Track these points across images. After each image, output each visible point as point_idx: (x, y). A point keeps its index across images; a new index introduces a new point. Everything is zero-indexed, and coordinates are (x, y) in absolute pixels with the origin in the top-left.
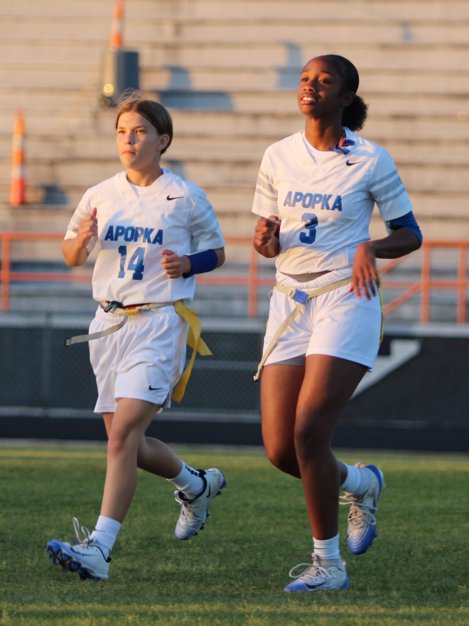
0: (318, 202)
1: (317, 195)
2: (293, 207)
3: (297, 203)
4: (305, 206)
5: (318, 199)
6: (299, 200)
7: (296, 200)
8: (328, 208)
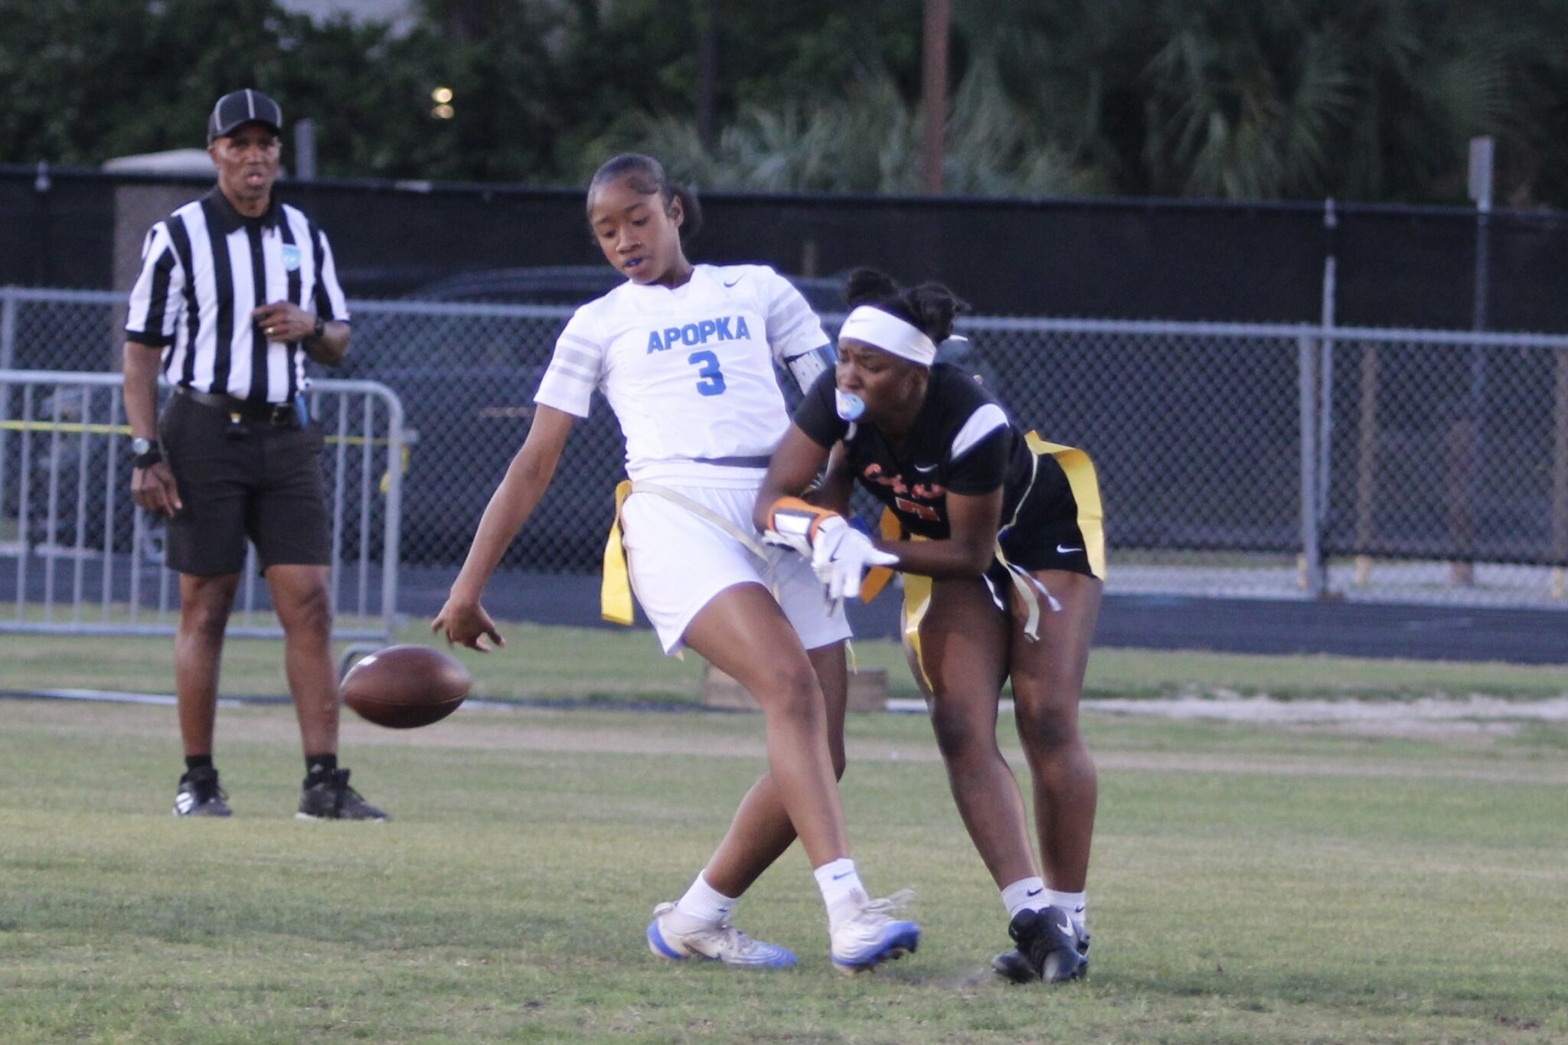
0: (710, 333)
1: (703, 324)
2: (668, 351)
3: (673, 344)
4: (687, 342)
5: (707, 328)
6: (676, 338)
7: (669, 340)
8: (730, 337)
